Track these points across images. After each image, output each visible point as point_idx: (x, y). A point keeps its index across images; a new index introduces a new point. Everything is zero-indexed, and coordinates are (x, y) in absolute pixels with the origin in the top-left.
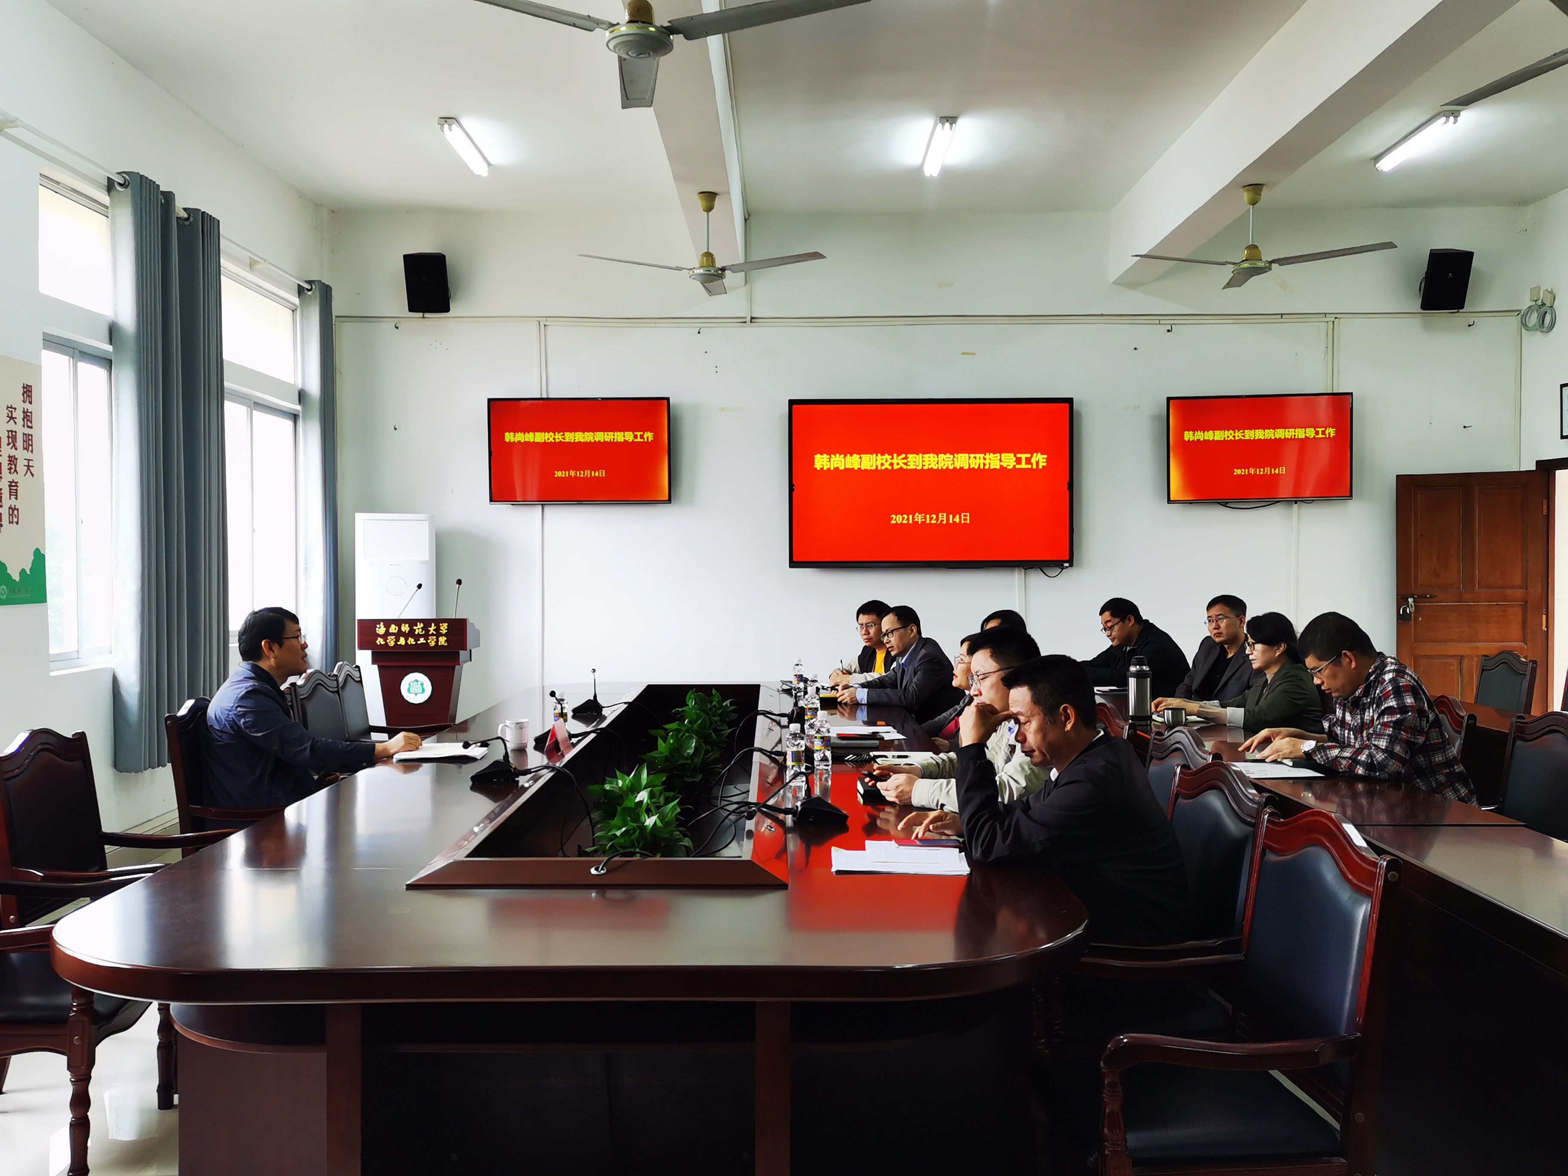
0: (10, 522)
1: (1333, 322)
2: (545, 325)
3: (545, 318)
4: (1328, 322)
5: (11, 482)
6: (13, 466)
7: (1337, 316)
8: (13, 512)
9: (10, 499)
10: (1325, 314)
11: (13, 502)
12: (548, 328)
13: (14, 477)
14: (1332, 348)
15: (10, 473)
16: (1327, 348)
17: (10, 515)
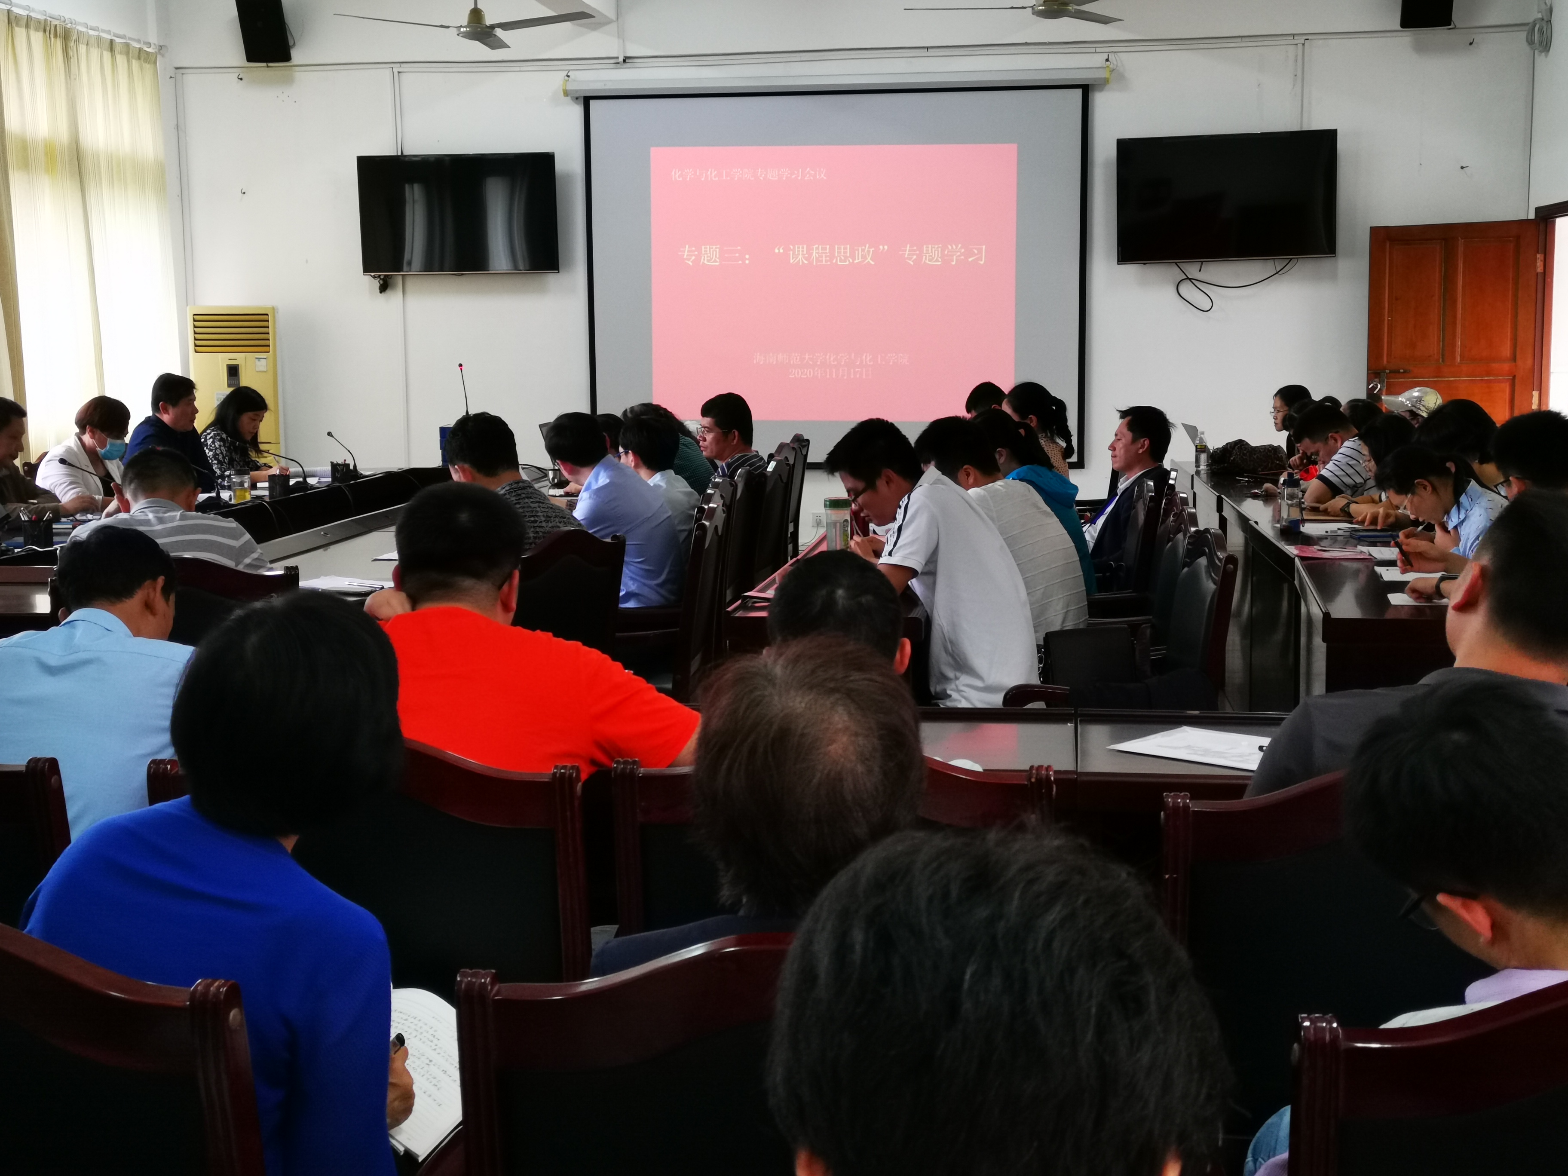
1: (1303, 44)
2: (399, 72)
3: (399, 65)
4: (1297, 44)
7: (1308, 37)
10: (1294, 35)
12: (403, 76)
14: (1301, 77)
16: (1296, 76)
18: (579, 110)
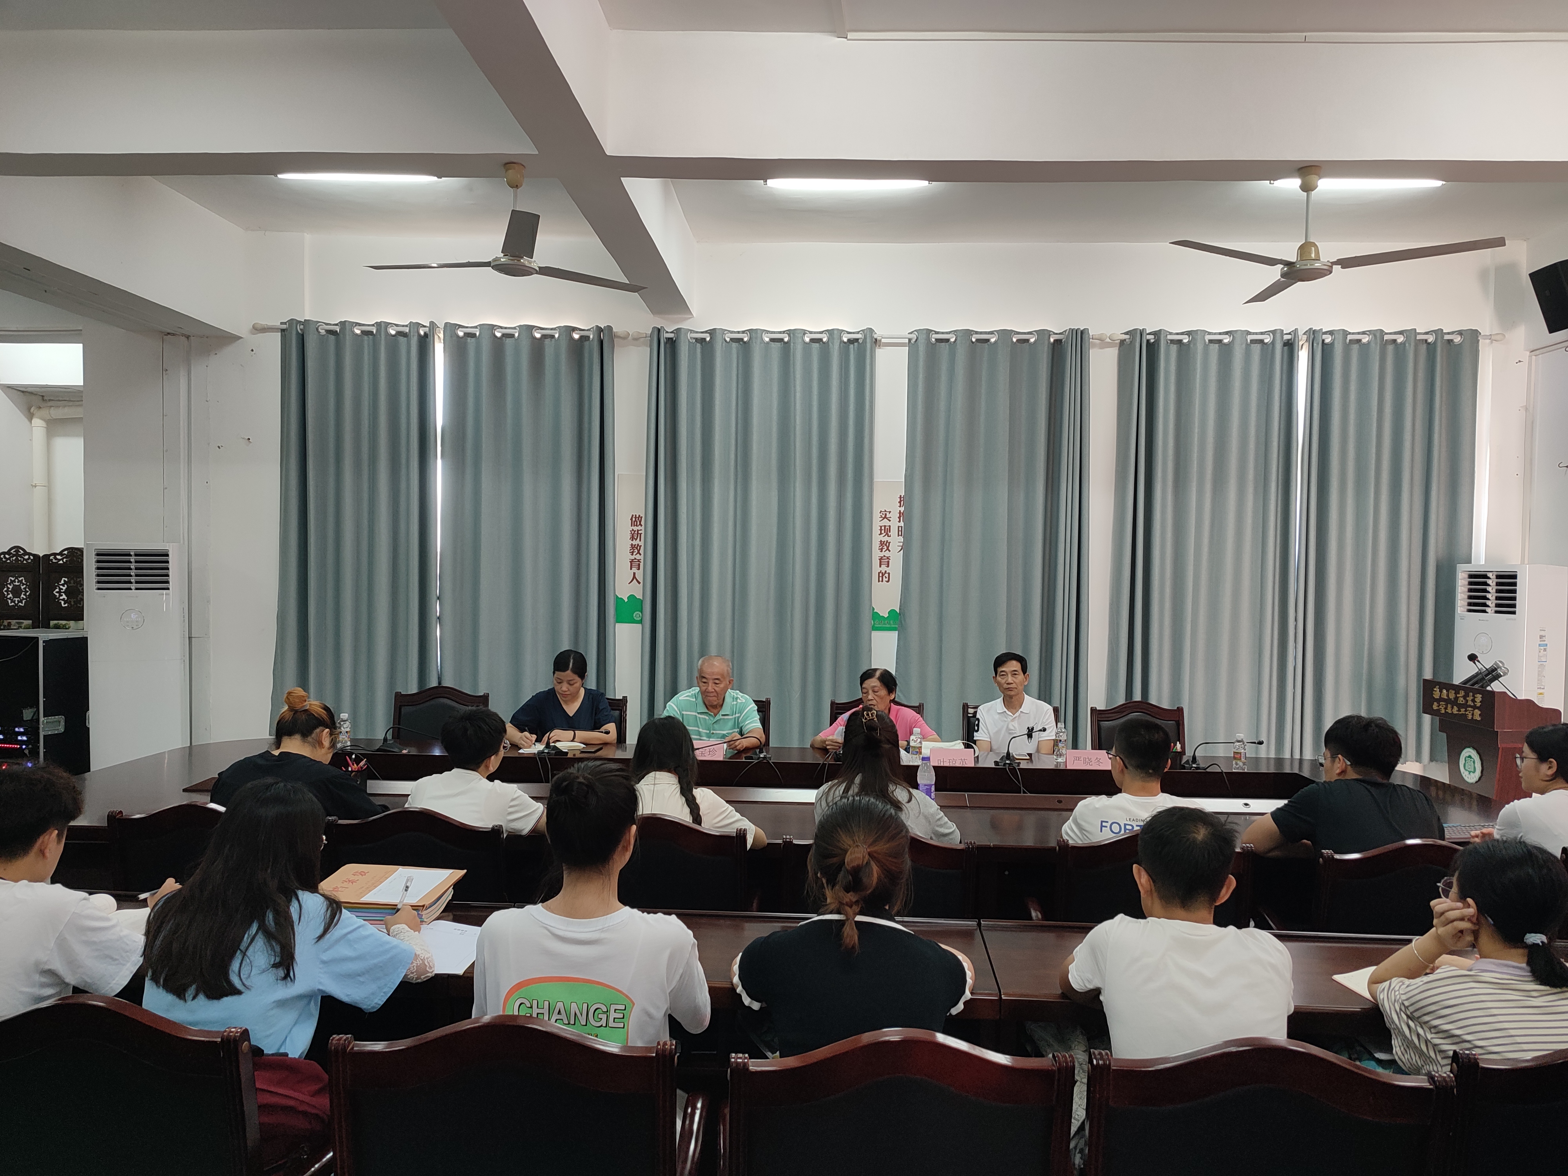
0: (879, 581)
5: (882, 557)
6: (885, 547)
8: (883, 575)
9: (880, 566)
11: (884, 568)
13: (887, 554)
15: (881, 551)
17: (879, 577)
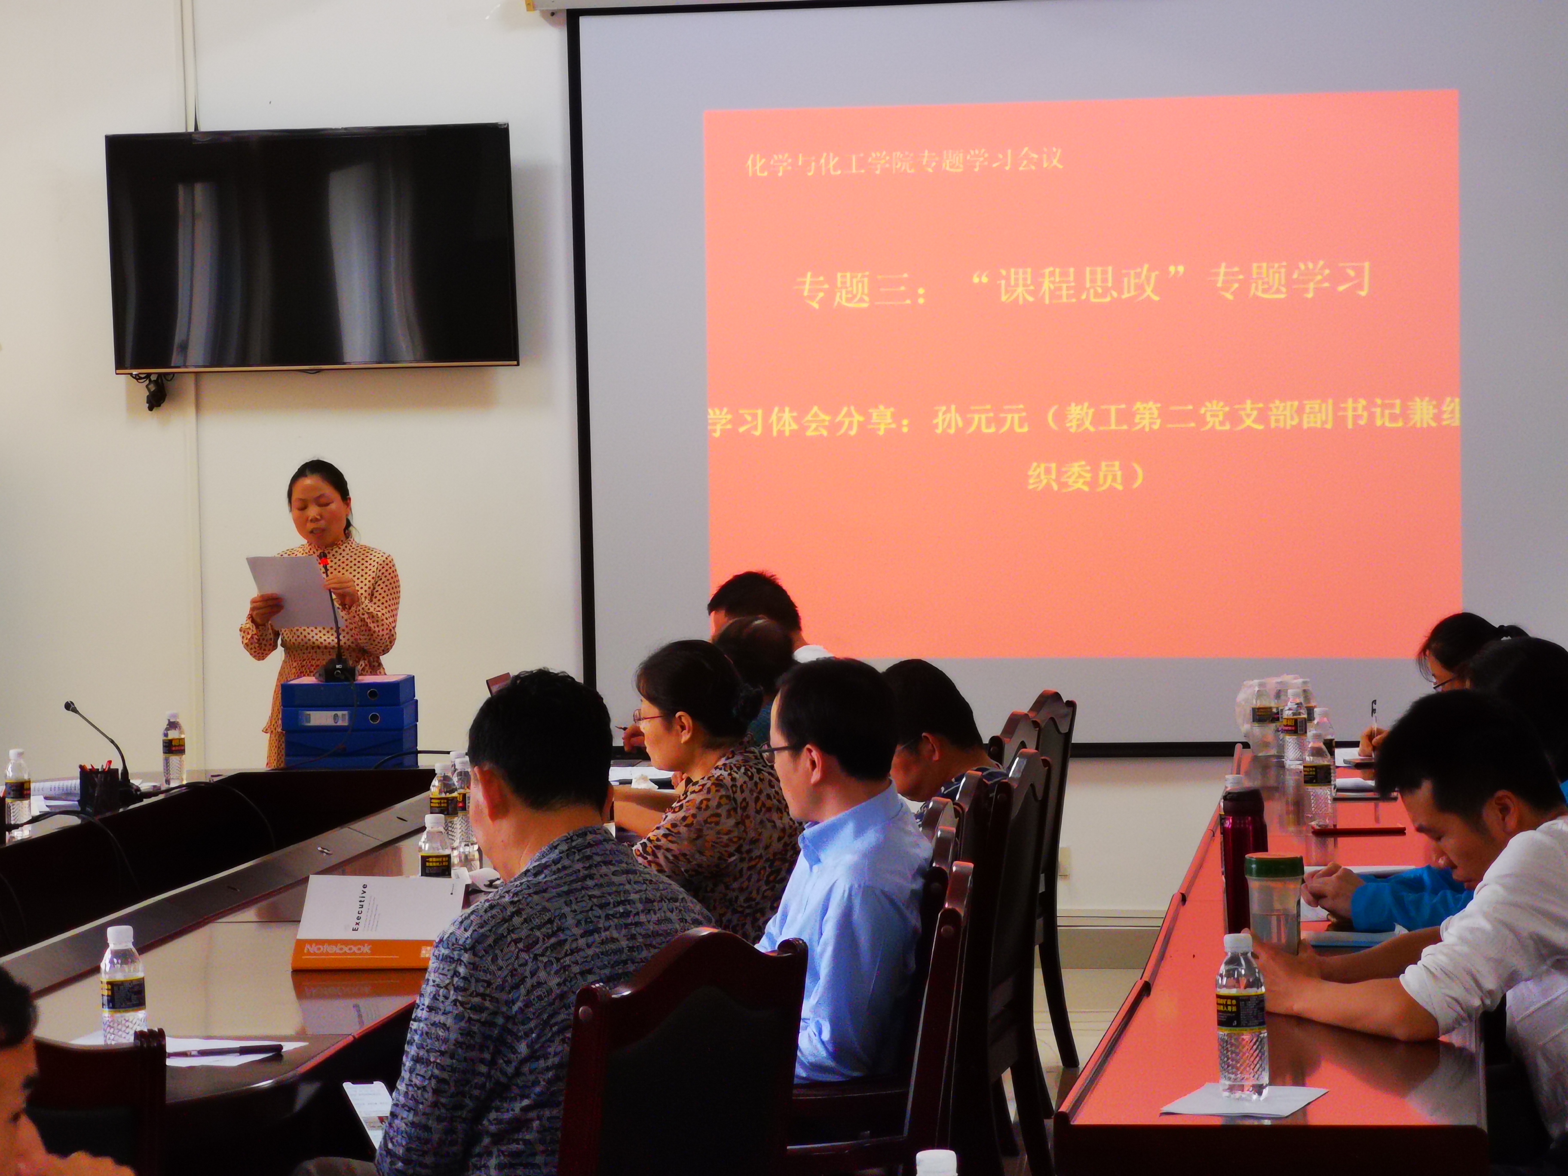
18: (558, 36)
